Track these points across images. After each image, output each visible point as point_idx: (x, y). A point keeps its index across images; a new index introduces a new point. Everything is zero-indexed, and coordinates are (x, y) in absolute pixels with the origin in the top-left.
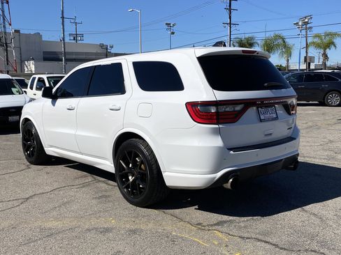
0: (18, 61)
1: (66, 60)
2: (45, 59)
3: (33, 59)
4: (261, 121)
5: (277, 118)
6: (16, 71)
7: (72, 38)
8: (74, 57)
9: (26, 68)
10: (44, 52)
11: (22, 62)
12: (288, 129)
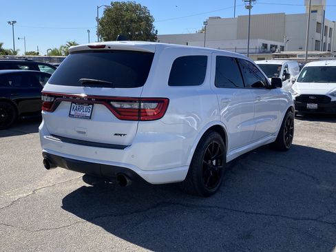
4: (70, 115)
5: (90, 117)
12: (116, 134)
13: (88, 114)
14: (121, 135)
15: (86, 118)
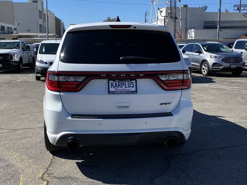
0: (184, 29)
1: (220, 28)
2: (206, 27)
3: (194, 28)
4: (109, 92)
5: (136, 92)
6: (181, 37)
7: (236, 8)
8: (229, 25)
9: (188, 35)
10: (205, 22)
11: (186, 30)
12: (161, 104)
13: (134, 89)
14: (166, 104)
15: (132, 92)
